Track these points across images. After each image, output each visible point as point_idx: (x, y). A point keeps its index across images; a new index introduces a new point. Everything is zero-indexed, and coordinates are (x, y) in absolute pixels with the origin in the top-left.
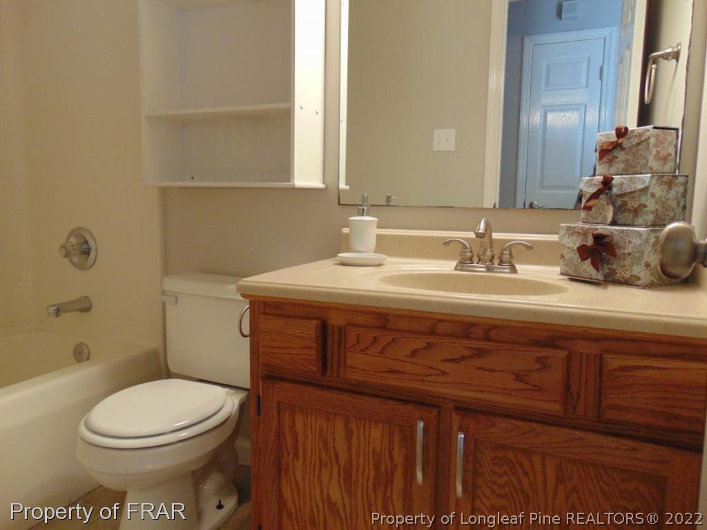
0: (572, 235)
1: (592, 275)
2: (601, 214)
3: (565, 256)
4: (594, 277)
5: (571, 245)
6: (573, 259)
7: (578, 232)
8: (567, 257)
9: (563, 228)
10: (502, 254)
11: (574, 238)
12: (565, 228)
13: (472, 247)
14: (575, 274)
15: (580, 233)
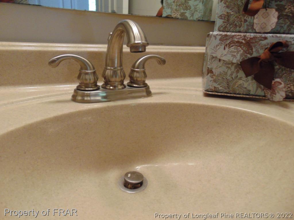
0: (229, 45)
1: (249, 91)
2: (246, 21)
3: (214, 70)
4: (252, 93)
5: (228, 58)
6: (226, 74)
7: (238, 42)
8: (216, 72)
9: (215, 36)
10: (133, 71)
11: (232, 49)
12: (219, 37)
13: (95, 67)
14: (225, 91)
15: (242, 43)
